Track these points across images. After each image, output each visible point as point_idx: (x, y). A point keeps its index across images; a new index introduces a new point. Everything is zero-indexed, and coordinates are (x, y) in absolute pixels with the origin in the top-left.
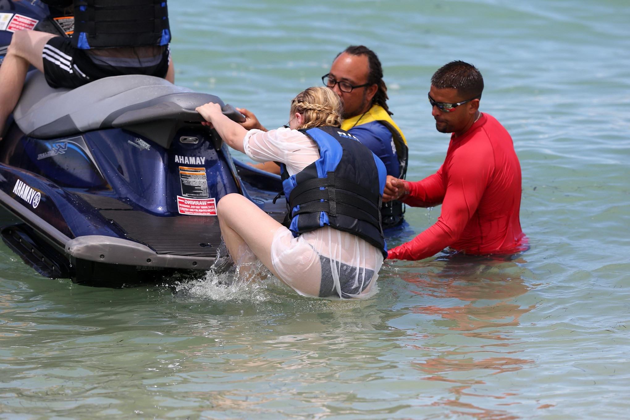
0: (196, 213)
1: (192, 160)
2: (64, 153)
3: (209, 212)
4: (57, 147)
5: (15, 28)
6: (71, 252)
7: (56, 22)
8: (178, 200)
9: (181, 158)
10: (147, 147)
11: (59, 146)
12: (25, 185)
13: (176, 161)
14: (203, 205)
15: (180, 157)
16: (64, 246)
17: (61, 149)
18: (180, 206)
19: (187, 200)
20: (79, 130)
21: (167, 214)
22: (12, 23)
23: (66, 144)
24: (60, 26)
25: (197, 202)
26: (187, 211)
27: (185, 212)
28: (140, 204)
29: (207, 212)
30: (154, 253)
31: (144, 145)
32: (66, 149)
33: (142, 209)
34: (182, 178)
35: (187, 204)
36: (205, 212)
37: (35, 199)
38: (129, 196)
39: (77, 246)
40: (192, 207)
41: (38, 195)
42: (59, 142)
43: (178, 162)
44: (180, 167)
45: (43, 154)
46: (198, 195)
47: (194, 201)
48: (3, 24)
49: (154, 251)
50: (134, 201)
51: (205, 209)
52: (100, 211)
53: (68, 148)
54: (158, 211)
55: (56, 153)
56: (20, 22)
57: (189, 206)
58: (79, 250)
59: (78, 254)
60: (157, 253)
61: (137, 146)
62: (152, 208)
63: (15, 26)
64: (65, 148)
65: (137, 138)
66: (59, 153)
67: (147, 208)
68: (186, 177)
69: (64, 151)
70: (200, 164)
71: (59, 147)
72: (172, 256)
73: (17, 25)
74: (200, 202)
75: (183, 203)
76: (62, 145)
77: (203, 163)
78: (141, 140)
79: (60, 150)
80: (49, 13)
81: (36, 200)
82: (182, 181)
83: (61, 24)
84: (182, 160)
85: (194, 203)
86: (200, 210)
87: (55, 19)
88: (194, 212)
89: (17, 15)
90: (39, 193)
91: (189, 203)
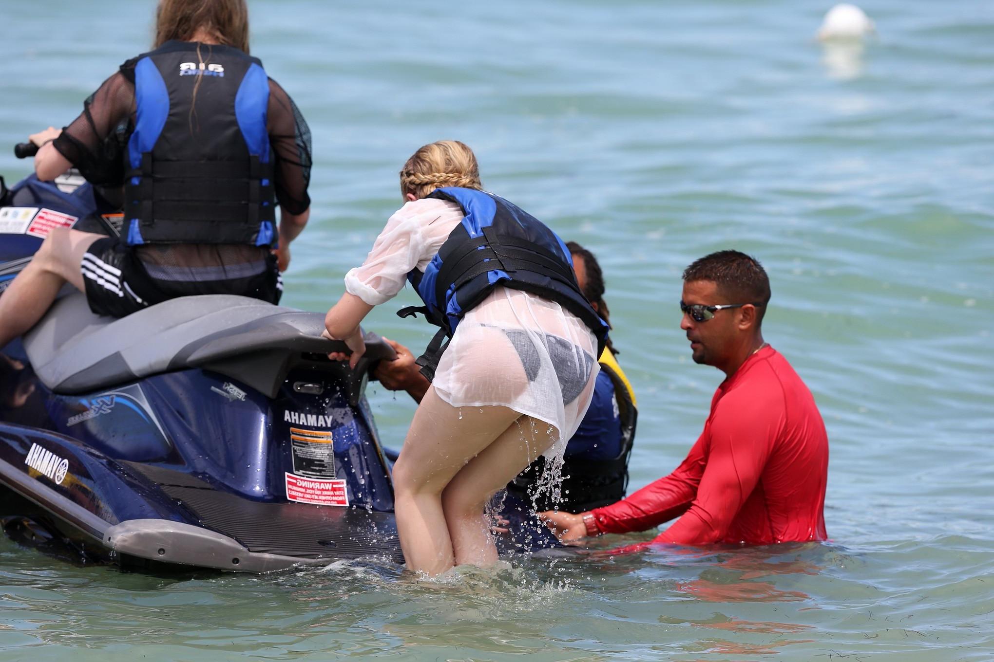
0: (315, 501)
1: (312, 420)
2: (109, 411)
3: (334, 501)
4: (99, 404)
5: (40, 229)
6: (112, 543)
7: (106, 220)
8: (287, 479)
9: (295, 415)
10: (241, 396)
11: (102, 401)
12: (44, 450)
13: (286, 420)
14: (326, 490)
15: (292, 413)
16: (101, 535)
17: (105, 406)
18: (289, 489)
19: (302, 480)
20: (134, 375)
21: (269, 498)
22: (36, 223)
23: (112, 399)
24: (112, 227)
25: (316, 484)
26: (301, 497)
27: (298, 498)
28: (226, 483)
29: (332, 500)
30: (245, 549)
31: (236, 392)
32: (113, 406)
33: (229, 489)
34: (294, 446)
35: (301, 487)
36: (329, 500)
37: (59, 470)
38: (208, 470)
39: (123, 534)
40: (308, 491)
41: (64, 463)
42: (102, 396)
43: (290, 421)
44: (292, 429)
45: (77, 417)
46: (318, 474)
47: (312, 482)
48: (21, 224)
49: (244, 546)
50: (217, 478)
51: (329, 496)
52: (162, 487)
53: (117, 403)
54: (254, 492)
55: (97, 413)
56: (48, 220)
57: (303, 490)
58: (125, 541)
59: (123, 547)
60: (249, 550)
61: (225, 394)
62: (245, 489)
63: (39, 226)
64: (111, 404)
65: (226, 383)
66: (101, 413)
67: (237, 489)
68: (301, 445)
69: (110, 409)
70: (324, 425)
71: (101, 403)
72: (273, 556)
73: (43, 225)
74: (322, 484)
75: (295, 485)
76: (107, 400)
77: (329, 425)
78: (232, 386)
79: (103, 408)
80: (95, 208)
81: (62, 471)
82: (295, 451)
83: (113, 223)
84: (295, 418)
85: (311, 485)
86: (321, 497)
87: (104, 216)
88: (312, 499)
89: (44, 210)
90: (66, 461)
91: (303, 486)
